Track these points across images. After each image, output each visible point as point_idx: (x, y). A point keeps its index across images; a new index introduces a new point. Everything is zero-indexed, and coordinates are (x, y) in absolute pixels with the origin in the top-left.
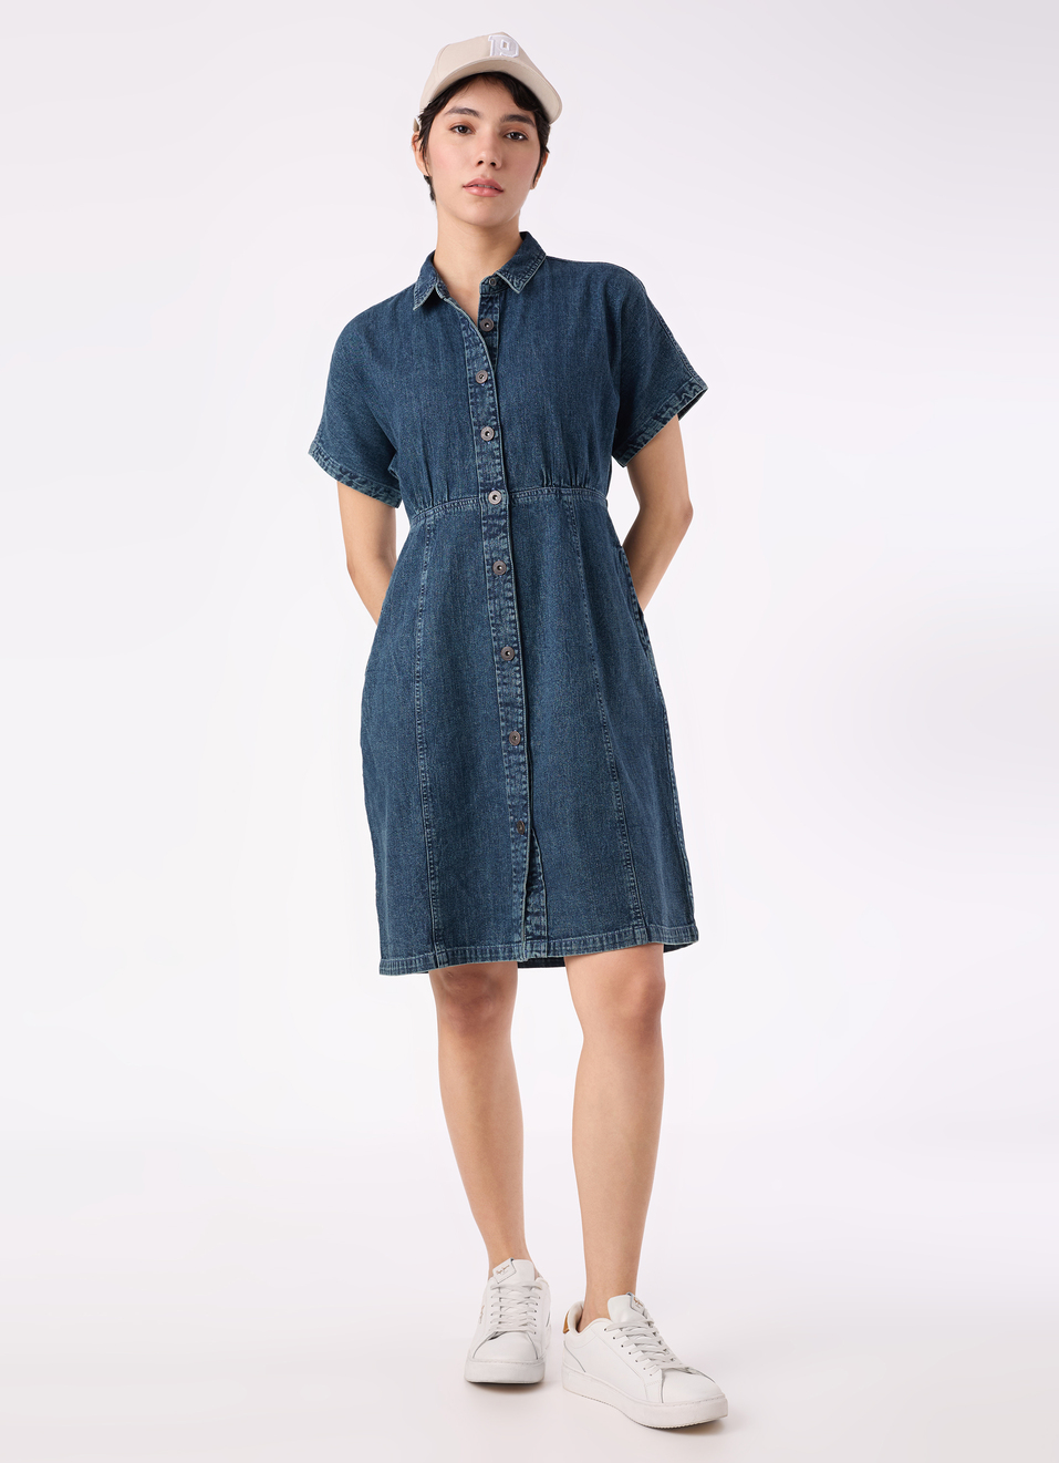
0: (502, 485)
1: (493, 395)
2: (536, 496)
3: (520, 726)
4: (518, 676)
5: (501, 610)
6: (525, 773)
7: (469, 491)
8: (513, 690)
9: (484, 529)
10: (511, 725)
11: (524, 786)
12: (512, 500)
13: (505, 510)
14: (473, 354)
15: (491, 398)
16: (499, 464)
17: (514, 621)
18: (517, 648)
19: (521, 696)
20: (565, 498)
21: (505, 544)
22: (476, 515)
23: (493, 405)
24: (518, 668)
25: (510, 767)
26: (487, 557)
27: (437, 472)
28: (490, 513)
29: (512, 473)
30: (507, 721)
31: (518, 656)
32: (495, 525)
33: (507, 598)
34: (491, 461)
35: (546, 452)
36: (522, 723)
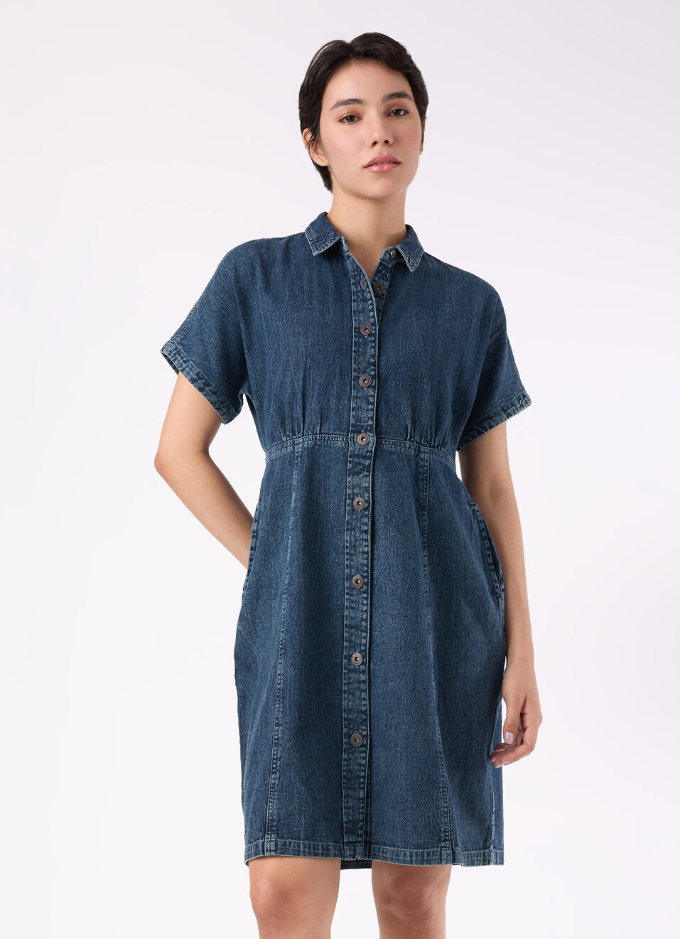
0: (372, 429)
1: (374, 347)
2: (398, 446)
3: (363, 648)
4: (365, 602)
5: (356, 541)
6: (365, 691)
7: (340, 429)
8: (359, 614)
9: (350, 466)
10: (354, 646)
11: (364, 702)
12: (378, 444)
13: (371, 452)
14: (360, 308)
15: (373, 350)
16: (372, 410)
17: (367, 553)
18: (367, 577)
19: (366, 621)
20: (422, 455)
21: (366, 483)
22: (344, 452)
23: (373, 356)
24: (365, 595)
25: (349, 683)
26: (349, 491)
27: (312, 404)
28: (356, 452)
29: (383, 421)
30: (351, 641)
31: (367, 584)
32: (360, 464)
33: (362, 531)
34: (364, 405)
35: (414, 410)
36: (365, 645)
